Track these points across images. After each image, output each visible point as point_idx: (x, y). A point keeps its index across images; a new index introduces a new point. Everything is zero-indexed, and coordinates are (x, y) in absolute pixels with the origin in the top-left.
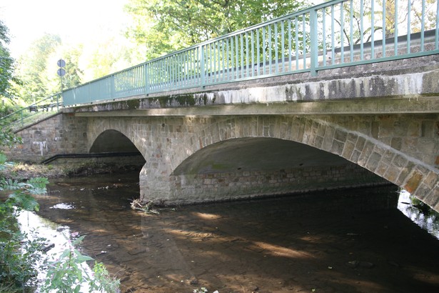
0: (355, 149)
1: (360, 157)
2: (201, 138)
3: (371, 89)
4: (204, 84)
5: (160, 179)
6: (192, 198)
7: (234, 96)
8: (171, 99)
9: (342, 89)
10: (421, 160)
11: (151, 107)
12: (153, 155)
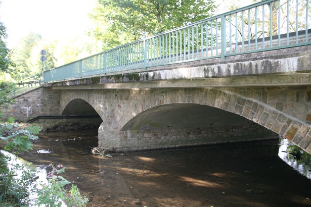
0: (251, 110)
1: (254, 116)
2: (143, 104)
3: (263, 68)
4: (146, 66)
5: (113, 133)
6: (135, 147)
7: (167, 74)
8: (123, 77)
9: (243, 68)
10: (296, 117)
11: (108, 82)
12: (108, 117)
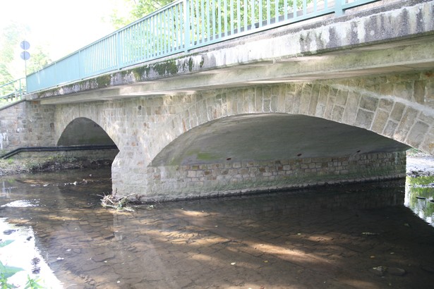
0: (389, 119)
1: (396, 130)
2: (185, 120)
4: (188, 47)
5: (136, 171)
6: (173, 193)
7: (228, 56)
8: (148, 70)
11: (124, 83)
12: (128, 144)
